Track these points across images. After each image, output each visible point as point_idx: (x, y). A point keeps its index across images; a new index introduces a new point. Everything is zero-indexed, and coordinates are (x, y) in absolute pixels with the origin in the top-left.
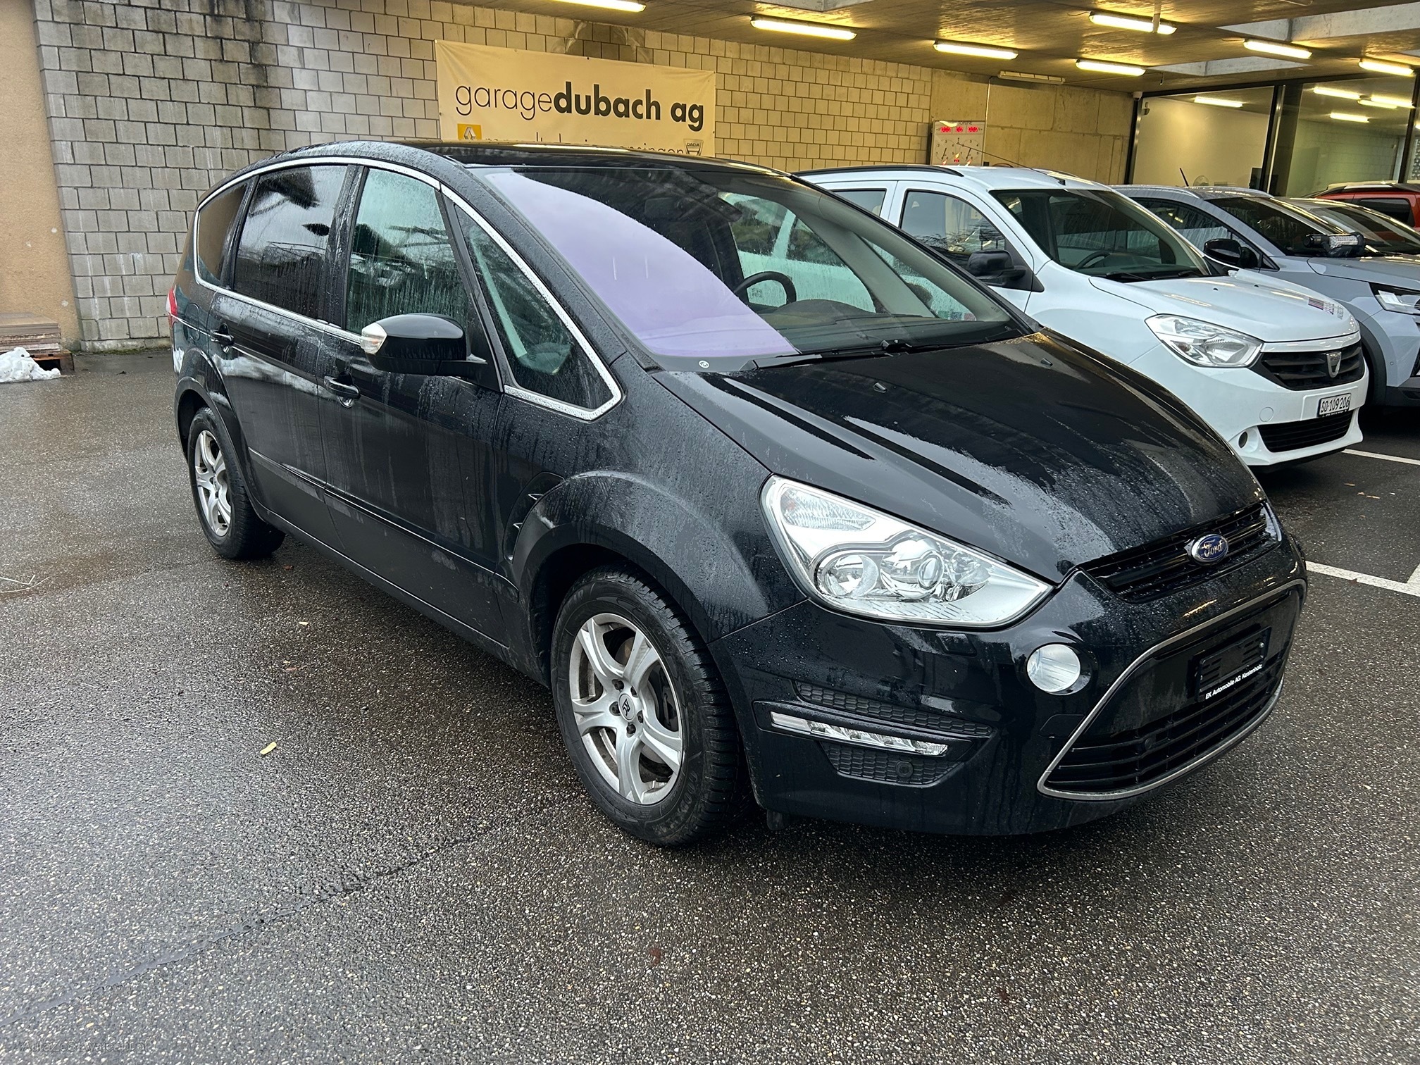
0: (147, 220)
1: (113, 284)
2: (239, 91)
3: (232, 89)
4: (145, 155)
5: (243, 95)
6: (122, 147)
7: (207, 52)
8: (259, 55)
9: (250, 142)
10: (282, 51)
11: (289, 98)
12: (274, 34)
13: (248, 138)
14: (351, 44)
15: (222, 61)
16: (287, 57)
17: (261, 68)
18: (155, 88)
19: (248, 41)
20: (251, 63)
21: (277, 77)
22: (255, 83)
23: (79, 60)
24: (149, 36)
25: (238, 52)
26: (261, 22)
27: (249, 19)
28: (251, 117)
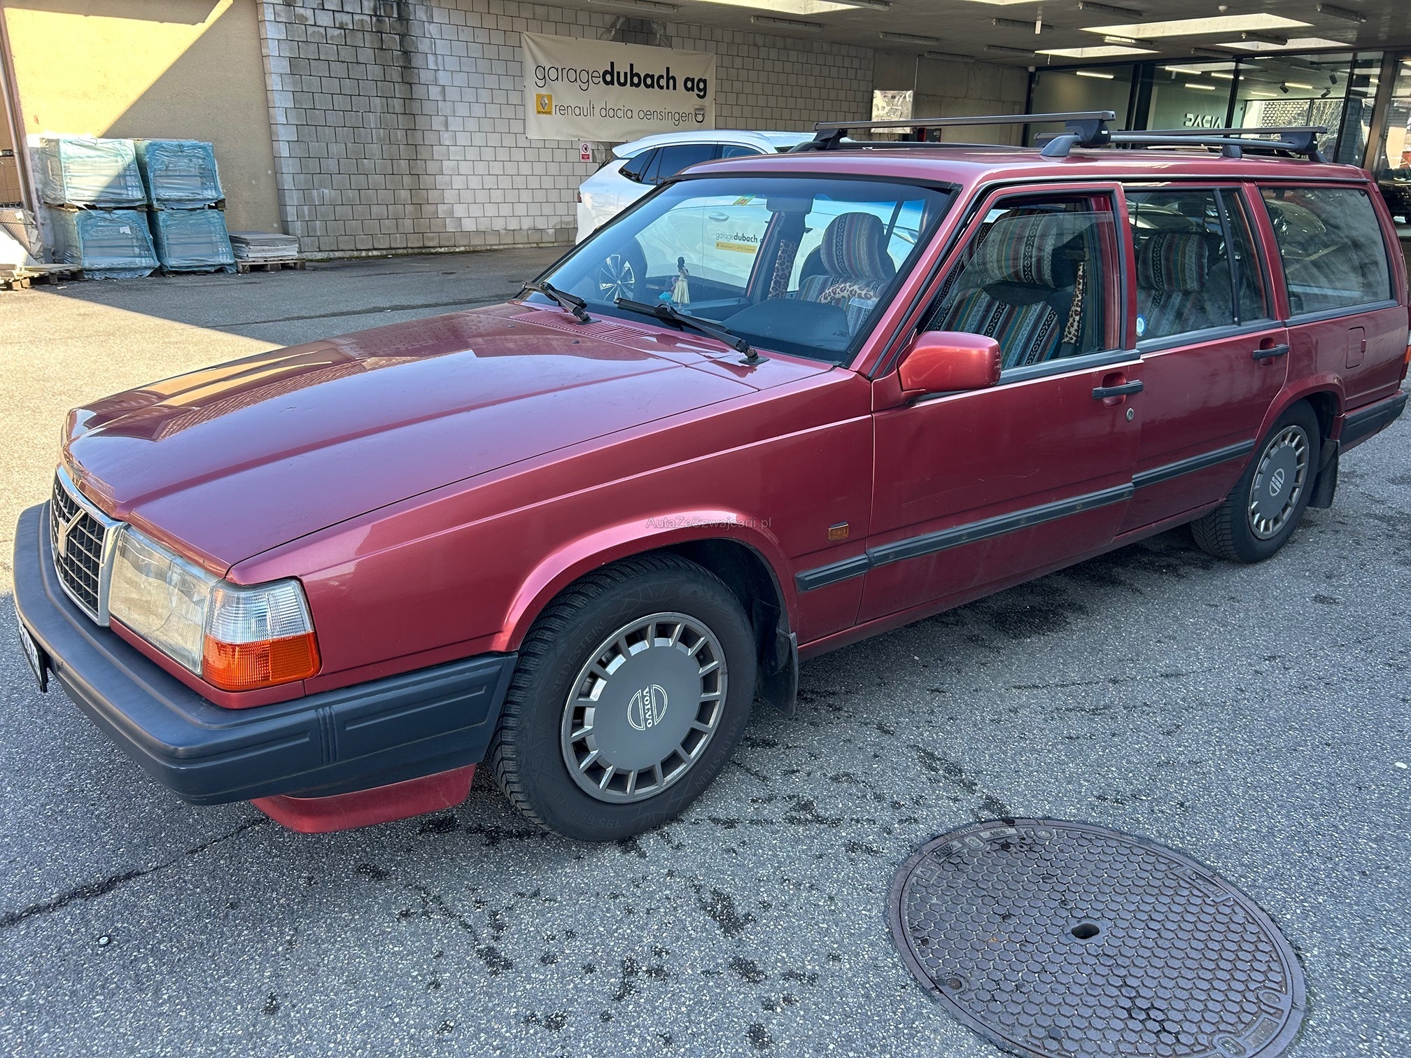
0: (332, 164)
1: (310, 211)
2: (393, 72)
3: (388, 70)
4: (332, 118)
5: (395, 74)
6: (317, 112)
7: (372, 42)
8: (405, 44)
9: (399, 109)
10: (421, 41)
11: (425, 76)
12: (415, 30)
13: (397, 105)
14: (466, 35)
15: (382, 49)
16: (424, 46)
17: (406, 54)
18: (339, 70)
19: (399, 34)
20: (400, 51)
21: (417, 61)
22: (403, 65)
23: (291, 49)
24: (336, 32)
25: (392, 42)
26: (408, 20)
27: (400, 18)
28: (399, 90)
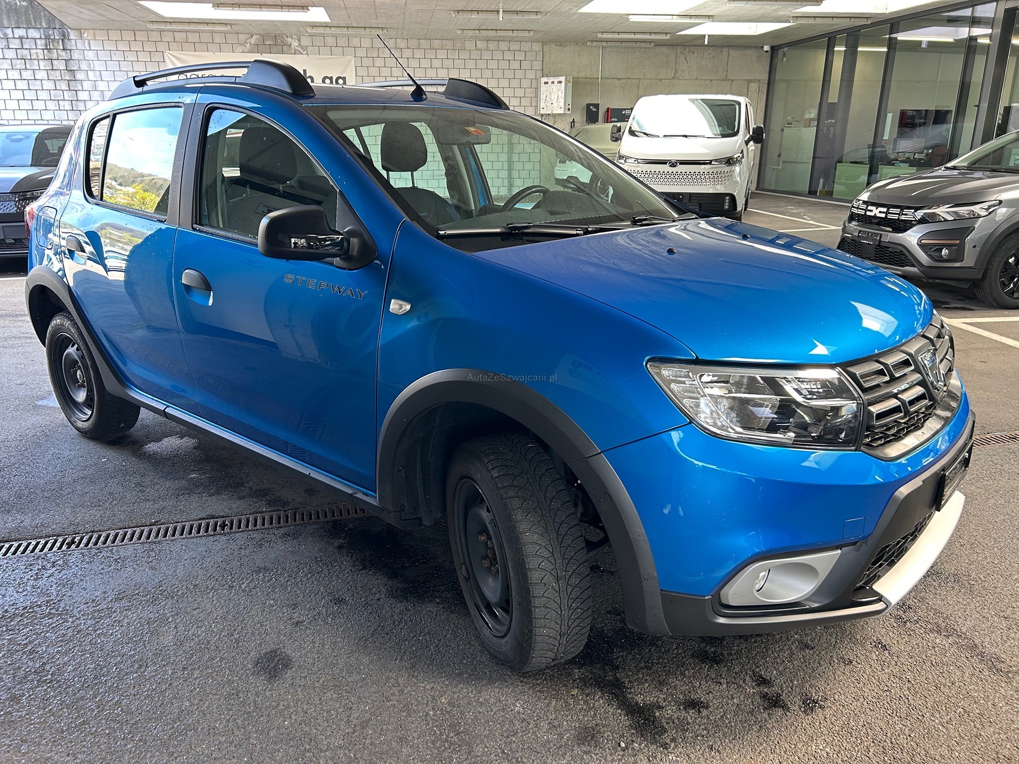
2: (62, 84)
3: (58, 83)
5: (64, 86)
7: (45, 66)
8: (70, 66)
10: (82, 63)
11: (87, 85)
14: (118, 56)
15: (52, 70)
16: (84, 66)
17: (71, 72)
19: (65, 60)
20: (67, 70)
21: (80, 75)
22: (69, 79)
24: (19, 61)
25: (61, 65)
26: (71, 50)
27: (64, 49)
28: (68, 95)
